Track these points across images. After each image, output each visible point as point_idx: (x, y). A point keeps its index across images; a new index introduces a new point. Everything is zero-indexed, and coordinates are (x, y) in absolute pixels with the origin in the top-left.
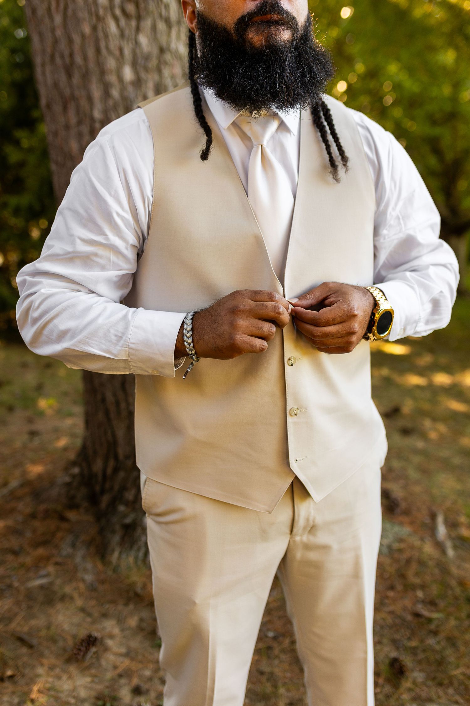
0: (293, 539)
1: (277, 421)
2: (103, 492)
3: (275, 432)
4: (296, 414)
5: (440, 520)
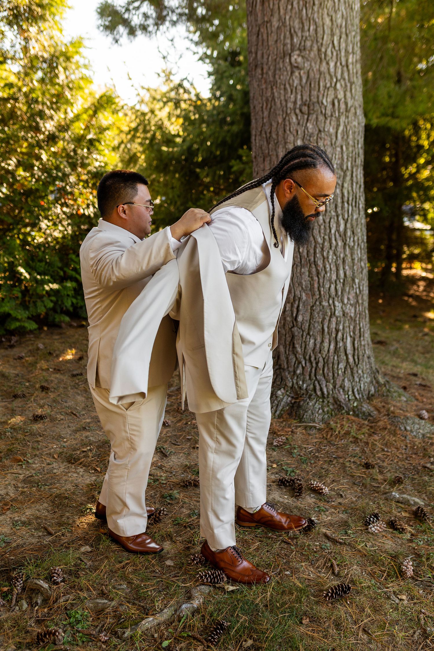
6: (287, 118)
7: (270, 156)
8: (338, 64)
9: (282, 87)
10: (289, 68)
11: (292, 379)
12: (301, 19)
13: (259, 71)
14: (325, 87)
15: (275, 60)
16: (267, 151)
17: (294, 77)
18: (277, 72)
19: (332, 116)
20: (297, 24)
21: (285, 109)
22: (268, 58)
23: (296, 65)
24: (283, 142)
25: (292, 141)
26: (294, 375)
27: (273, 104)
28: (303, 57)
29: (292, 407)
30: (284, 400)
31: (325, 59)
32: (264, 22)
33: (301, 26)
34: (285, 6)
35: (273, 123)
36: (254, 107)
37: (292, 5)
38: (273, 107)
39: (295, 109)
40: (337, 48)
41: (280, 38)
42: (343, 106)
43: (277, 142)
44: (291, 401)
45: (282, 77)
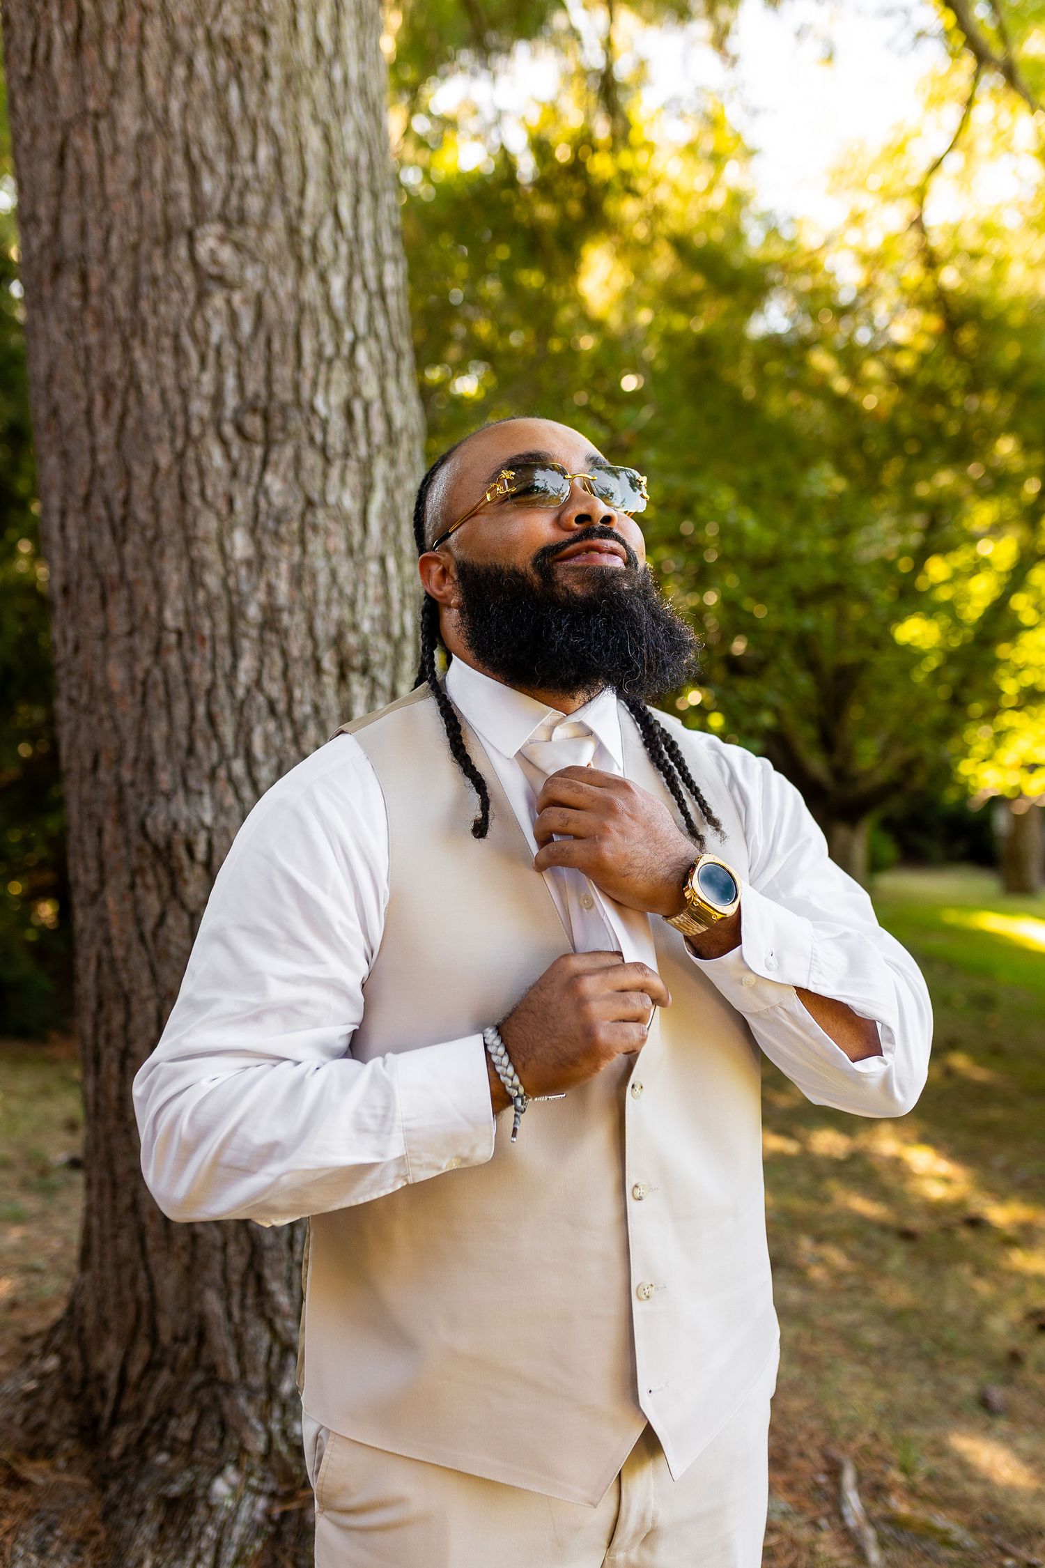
0: (612, 1558)
1: (613, 1310)
2: (115, 1420)
3: (610, 1332)
4: (648, 1297)
5: (849, 1477)
6: (191, 453)
7: (129, 585)
8: (357, 284)
9: (167, 342)
10: (188, 279)
11: (264, 1419)
12: (224, 118)
13: (70, 283)
14: (319, 354)
15: (135, 248)
16: (114, 569)
17: (209, 313)
18: (145, 288)
19: (346, 454)
20: (209, 132)
21: (180, 420)
22: (106, 241)
23: (213, 270)
24: (178, 537)
25: (213, 535)
26: (270, 1400)
27: (132, 400)
28: (238, 247)
29: (277, 1537)
30: (244, 1514)
31: (315, 260)
32: (85, 112)
33: (225, 140)
34: (163, 64)
35: (136, 469)
36: (55, 412)
37: (190, 65)
38: (135, 411)
39: (218, 423)
40: (350, 232)
41: (150, 174)
42: (378, 426)
43: (156, 538)
44: (268, 1514)
45: (163, 308)
